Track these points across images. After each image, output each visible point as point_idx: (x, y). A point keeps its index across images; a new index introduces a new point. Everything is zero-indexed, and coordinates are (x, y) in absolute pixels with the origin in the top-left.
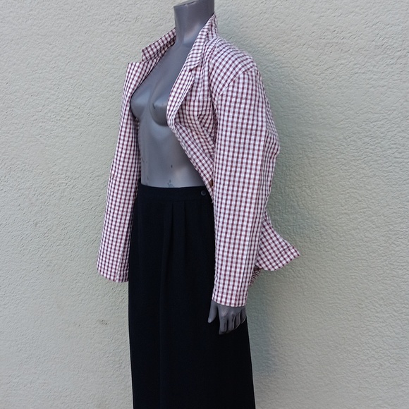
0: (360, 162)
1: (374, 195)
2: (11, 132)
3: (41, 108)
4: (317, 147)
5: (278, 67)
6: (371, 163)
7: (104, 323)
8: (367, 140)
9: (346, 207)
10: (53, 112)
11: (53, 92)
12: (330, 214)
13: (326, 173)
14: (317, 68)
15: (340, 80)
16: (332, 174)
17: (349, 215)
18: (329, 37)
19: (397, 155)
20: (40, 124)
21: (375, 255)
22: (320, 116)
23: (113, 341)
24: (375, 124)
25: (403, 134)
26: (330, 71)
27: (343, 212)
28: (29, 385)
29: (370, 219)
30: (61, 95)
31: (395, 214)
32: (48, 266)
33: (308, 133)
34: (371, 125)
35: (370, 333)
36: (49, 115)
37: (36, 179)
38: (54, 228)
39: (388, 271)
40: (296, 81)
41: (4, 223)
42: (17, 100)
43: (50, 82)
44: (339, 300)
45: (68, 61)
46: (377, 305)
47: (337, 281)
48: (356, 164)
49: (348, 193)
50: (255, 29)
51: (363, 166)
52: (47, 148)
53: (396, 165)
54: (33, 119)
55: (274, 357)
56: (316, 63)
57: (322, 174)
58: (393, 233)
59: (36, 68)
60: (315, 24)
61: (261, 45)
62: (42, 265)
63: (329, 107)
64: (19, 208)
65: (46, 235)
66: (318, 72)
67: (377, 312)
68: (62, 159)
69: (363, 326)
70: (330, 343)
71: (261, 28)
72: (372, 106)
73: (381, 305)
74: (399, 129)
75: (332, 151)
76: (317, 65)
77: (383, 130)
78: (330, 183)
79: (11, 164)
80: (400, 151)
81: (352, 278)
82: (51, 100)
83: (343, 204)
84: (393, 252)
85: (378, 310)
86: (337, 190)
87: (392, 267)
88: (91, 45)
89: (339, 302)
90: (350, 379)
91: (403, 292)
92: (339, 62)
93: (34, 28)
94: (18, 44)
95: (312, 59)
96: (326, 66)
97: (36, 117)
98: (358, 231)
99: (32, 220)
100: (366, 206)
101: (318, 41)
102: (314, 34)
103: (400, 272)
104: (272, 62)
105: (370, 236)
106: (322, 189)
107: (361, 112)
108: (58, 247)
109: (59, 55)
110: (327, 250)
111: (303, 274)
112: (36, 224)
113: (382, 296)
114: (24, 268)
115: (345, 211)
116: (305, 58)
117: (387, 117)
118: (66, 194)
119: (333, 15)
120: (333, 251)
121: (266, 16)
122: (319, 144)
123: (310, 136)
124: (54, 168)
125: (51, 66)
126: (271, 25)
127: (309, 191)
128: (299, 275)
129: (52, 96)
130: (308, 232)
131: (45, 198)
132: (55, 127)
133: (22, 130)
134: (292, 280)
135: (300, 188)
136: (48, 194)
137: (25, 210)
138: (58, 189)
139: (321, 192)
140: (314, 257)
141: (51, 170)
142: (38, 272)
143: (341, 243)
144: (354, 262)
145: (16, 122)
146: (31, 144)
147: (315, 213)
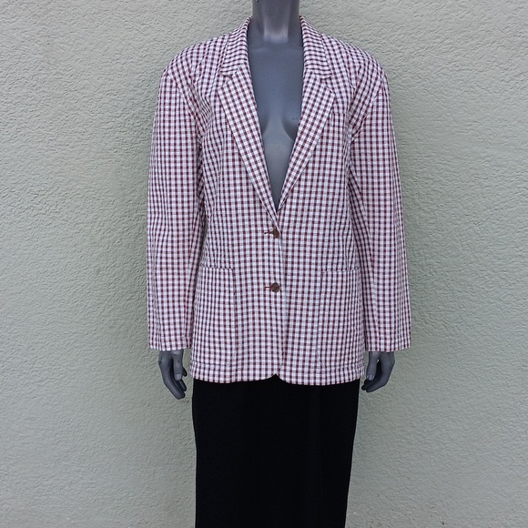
2: (71, 145)
3: (120, 112)
4: (494, 172)
5: (457, 69)
9: (521, 248)
10: (137, 118)
12: (500, 257)
13: (502, 205)
14: (506, 72)
16: (509, 207)
17: (524, 257)
20: (117, 134)
27: (517, 254)
33: (485, 155)
36: (131, 122)
37: (104, 210)
38: (125, 276)
41: (50, 270)
42: (86, 99)
43: (136, 77)
44: (499, 361)
45: (168, 48)
47: (499, 339)
50: (433, 18)
52: (124, 167)
56: (506, 66)
59: (118, 56)
61: (438, 40)
62: (102, 326)
63: (515, 122)
64: (74, 249)
65: (112, 285)
66: (507, 79)
69: (524, 392)
75: (513, 179)
76: (507, 69)
79: (67, 189)
81: (518, 336)
82: (135, 101)
83: (518, 244)
86: (513, 228)
88: (203, 28)
89: (499, 364)
90: (501, 456)
95: (501, 61)
96: (519, 71)
97: (111, 124)
99: (93, 266)
101: (511, 39)
102: (507, 30)
104: (450, 63)
106: (494, 226)
109: (155, 40)
110: (492, 301)
111: (458, 331)
112: (99, 271)
114: (75, 331)
115: (520, 253)
116: (493, 59)
120: (499, 302)
122: (497, 168)
123: (487, 159)
124: (132, 195)
125: (140, 54)
126: (454, 14)
127: (477, 228)
128: (453, 333)
129: (138, 97)
130: (470, 279)
131: (115, 235)
132: (139, 139)
133: (88, 142)
134: (443, 339)
135: (466, 224)
136: (119, 230)
137: (83, 252)
138: (135, 223)
139: (492, 229)
140: (474, 310)
141: (128, 198)
142: (95, 336)
143: (510, 292)
144: (522, 316)
145: (80, 130)
146: (100, 161)
147: (481, 255)
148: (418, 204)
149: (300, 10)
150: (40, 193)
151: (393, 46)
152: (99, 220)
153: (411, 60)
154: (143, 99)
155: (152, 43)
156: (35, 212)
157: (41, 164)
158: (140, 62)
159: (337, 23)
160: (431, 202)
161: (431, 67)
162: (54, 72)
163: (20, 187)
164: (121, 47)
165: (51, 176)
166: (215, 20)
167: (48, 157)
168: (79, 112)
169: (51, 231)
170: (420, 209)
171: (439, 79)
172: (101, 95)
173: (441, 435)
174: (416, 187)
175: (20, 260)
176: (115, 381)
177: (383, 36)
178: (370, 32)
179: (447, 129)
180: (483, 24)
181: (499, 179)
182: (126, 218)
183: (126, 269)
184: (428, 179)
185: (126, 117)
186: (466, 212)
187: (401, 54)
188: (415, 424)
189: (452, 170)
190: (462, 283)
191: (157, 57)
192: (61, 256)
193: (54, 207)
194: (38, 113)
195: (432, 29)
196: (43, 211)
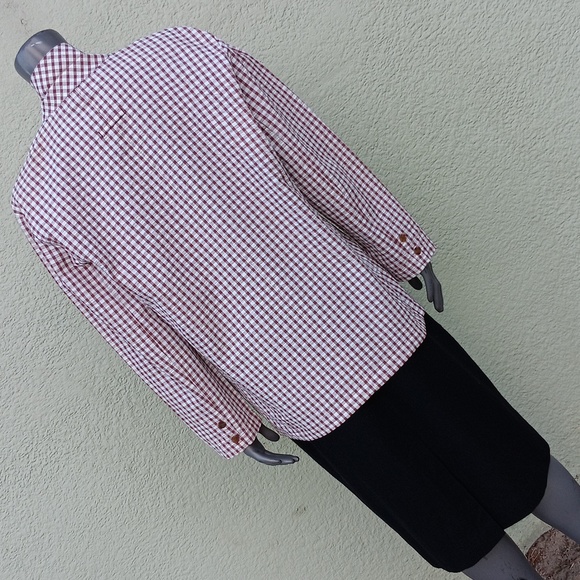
0: (398, 74)
1: (442, 92)
2: (15, 390)
3: (26, 329)
4: (344, 98)
6: (409, 65)
7: (300, 510)
8: (384, 46)
9: (428, 131)
10: (43, 321)
11: (25, 299)
12: (419, 154)
13: (377, 115)
14: (273, 21)
15: (305, 11)
16: (383, 112)
17: (437, 137)
19: (425, 34)
20: (41, 349)
21: (499, 152)
22: (320, 65)
23: (330, 523)
24: (377, 23)
25: (412, 9)
26: (288, 12)
27: (429, 139)
29: (461, 121)
30: (37, 294)
31: (479, 94)
32: (184, 506)
33: (323, 92)
34: (375, 27)
35: (571, 238)
36: (42, 328)
38: (154, 453)
39: (527, 157)
40: (265, 52)
41: (93, 505)
43: (13, 291)
44: (510, 233)
45: (14, 249)
46: (550, 202)
47: (490, 216)
48: (396, 79)
49: (416, 115)
51: (405, 74)
53: (433, 44)
54: (27, 350)
55: (505, 363)
56: (268, 17)
57: (375, 120)
58: (495, 114)
63: (319, 48)
64: (95, 469)
65: (151, 471)
66: (279, 24)
67: (557, 210)
68: (97, 365)
69: (557, 238)
70: (544, 289)
72: (359, 9)
73: (553, 199)
74: (404, 8)
75: (363, 88)
76: (271, 19)
77: (390, 22)
79: (46, 427)
80: (424, 28)
81: (501, 199)
82: (30, 310)
83: (422, 131)
84: (513, 133)
85: (556, 207)
86: (403, 123)
87: (526, 148)
89: (512, 236)
91: (561, 164)
95: (261, 16)
96: (281, 11)
97: (29, 345)
98: (461, 144)
99: (122, 469)
100: (444, 112)
103: (538, 145)
105: (477, 138)
106: (387, 136)
107: (353, 24)
108: (177, 472)
110: (451, 193)
111: (452, 242)
112: (130, 469)
113: (545, 188)
114: (159, 537)
115: (431, 137)
116: (254, 22)
117: (382, 6)
118: (133, 400)
120: (458, 188)
121: (179, 15)
122: (343, 93)
123: (328, 94)
124: (96, 384)
126: (191, 19)
127: (378, 150)
128: (450, 247)
129: (28, 305)
130: (415, 194)
131: (115, 427)
132: (60, 336)
133: (25, 376)
134: (447, 260)
136: (114, 420)
137: (104, 466)
138: (120, 403)
139: (390, 139)
140: (445, 214)
141: (96, 389)
142: (179, 525)
143: (457, 173)
144: (487, 180)
145: (11, 372)
146: (48, 381)
147: (403, 167)
150: (29, 450)
152: (91, 428)
154: (33, 303)
156: (39, 469)
157: (8, 427)
163: (8, 461)
165: (24, 429)
167: (8, 416)
169: (65, 472)
173: (532, 338)
175: (64, 519)
176: (230, 549)
181: (353, 98)
183: (150, 445)
188: (501, 350)
193: (49, 452)
196: (44, 463)
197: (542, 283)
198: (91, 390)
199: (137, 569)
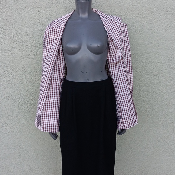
2: (16, 53)
3: (32, 42)
5: (147, 23)
9: (170, 83)
10: (38, 43)
11: (38, 34)
12: (163, 86)
13: (164, 69)
14: (163, 24)
15: (173, 29)
16: (166, 69)
17: (171, 86)
18: (170, 11)
20: (31, 49)
22: (163, 45)
26: (169, 26)
27: (169, 85)
28: (20, 167)
32: (32, 114)
33: (157, 52)
36: (36, 45)
37: (28, 75)
38: (36, 97)
40: (154, 30)
41: (10, 95)
42: (20, 38)
43: (37, 29)
44: (164, 121)
45: (47, 19)
47: (164, 114)
49: (172, 77)
50: (138, 6)
52: (34, 60)
54: (27, 47)
56: (163, 22)
57: (162, 70)
59: (30, 23)
60: (164, 5)
61: (140, 14)
62: (29, 113)
63: (167, 41)
64: (18, 88)
65: (32, 100)
66: (164, 26)
69: (173, 131)
70: (158, 139)
71: (140, 6)
75: (167, 60)
76: (163, 23)
78: (165, 73)
79: (15, 68)
81: (170, 112)
82: (37, 38)
86: (167, 76)
88: (59, 12)
90: (166, 152)
92: (173, 22)
93: (30, 3)
94: (21, 11)
95: (162, 20)
96: (168, 23)
97: (29, 46)
99: (25, 94)
101: (165, 13)
102: (163, 9)
104: (144, 21)
106: (161, 76)
110: (161, 101)
111: (150, 112)
112: (27, 95)
114: (20, 115)
115: (170, 85)
116: (159, 20)
119: (173, 1)
120: (163, 101)
122: (161, 57)
123: (158, 53)
124: (37, 69)
125: (38, 22)
126: (145, 5)
127: (155, 77)
128: (148, 112)
129: (38, 36)
130: (153, 94)
131: (32, 83)
132: (39, 51)
133: (21, 52)
134: (145, 114)
135: (151, 75)
136: (33, 81)
137: (21, 89)
138: (39, 79)
139: (160, 77)
140: (155, 104)
141: (36, 70)
142: (27, 117)
143: (167, 98)
144: (171, 106)
145: (19, 48)
146: (26, 58)
147: (157, 86)
148: (135, 70)
149: (92, 5)
150: (6, 70)
151: (124, 16)
152: (26, 78)
153: (131, 21)
154: (39, 37)
155: (42, 18)
156: (5, 76)
157: (6, 60)
158: (38, 25)
159: (105, 9)
160: (139, 68)
161: (137, 23)
162: (9, 29)
164: (31, 19)
165: (9, 64)
166: (63, 9)
167: (8, 57)
168: (18, 42)
169: (10, 82)
170: (135, 71)
171: (141, 27)
172: (25, 36)
173: (145, 146)
174: (134, 64)
177: (121, 13)
178: (116, 12)
179: (144, 44)
180: (155, 8)
181: (162, 60)
182: (36, 77)
183: (36, 94)
184: (138, 61)
185: (34, 43)
186: (151, 71)
187: (127, 19)
188: (136, 143)
189: (146, 57)
190: (151, 95)
191: (44, 23)
192: (14, 90)
193: (11, 74)
194: (4, 43)
195: (137, 10)
196: (7, 76)
197: (159, 137)
198: (35, 69)
199: (8, 118)
